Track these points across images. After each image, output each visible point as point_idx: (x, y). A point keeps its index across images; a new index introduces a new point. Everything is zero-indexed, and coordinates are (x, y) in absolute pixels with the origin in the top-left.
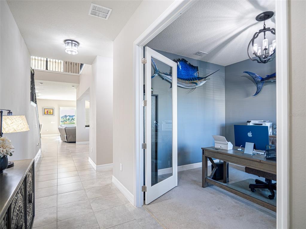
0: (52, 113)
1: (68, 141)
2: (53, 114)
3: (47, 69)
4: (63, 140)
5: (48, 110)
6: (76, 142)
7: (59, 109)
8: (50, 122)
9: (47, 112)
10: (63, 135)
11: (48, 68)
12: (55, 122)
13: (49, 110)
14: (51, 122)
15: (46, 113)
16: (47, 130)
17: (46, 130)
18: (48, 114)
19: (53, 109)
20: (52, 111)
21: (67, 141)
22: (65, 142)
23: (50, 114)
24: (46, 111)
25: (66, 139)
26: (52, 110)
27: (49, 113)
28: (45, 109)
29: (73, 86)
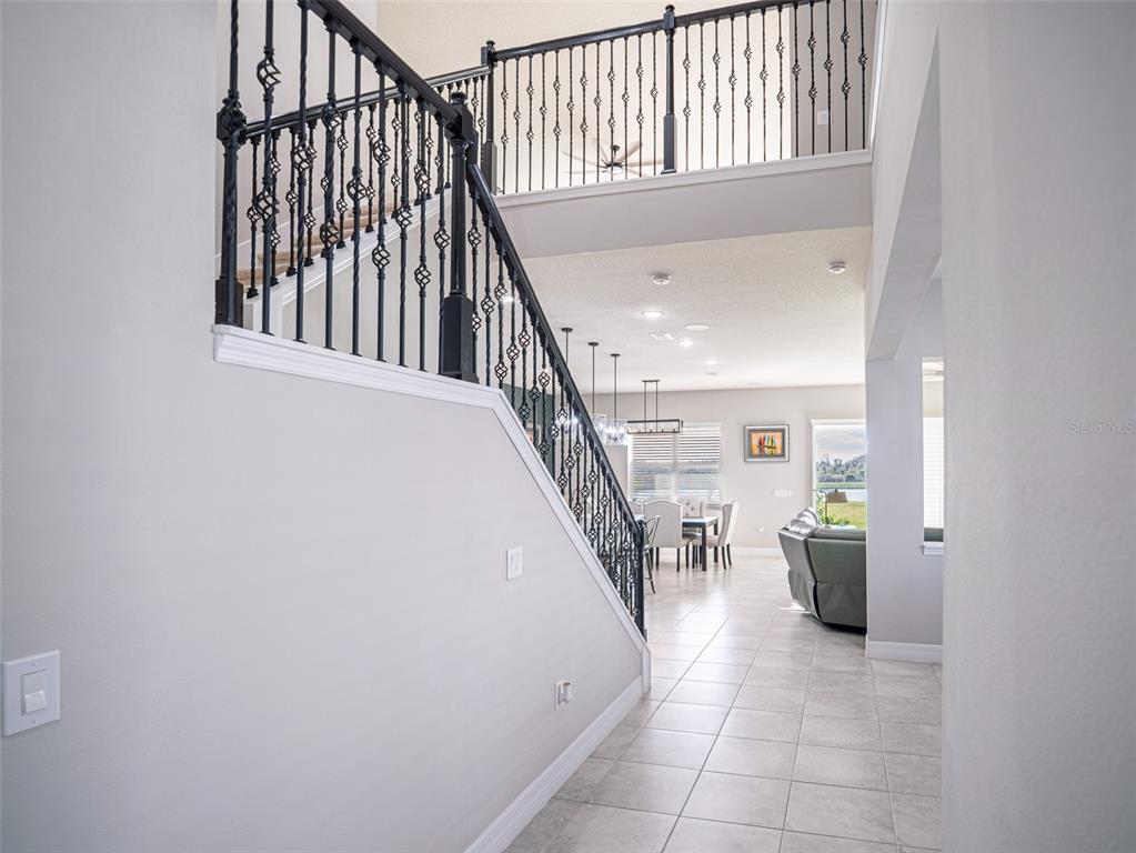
0: (779, 451)
1: (822, 619)
2: (783, 455)
5: (762, 435)
7: (810, 428)
8: (773, 493)
9: (761, 443)
10: (799, 575)
12: (789, 492)
13: (767, 434)
14: (777, 493)
15: (756, 451)
17: (757, 530)
18: (762, 455)
19: (783, 431)
20: (778, 443)
21: (816, 615)
23: (772, 455)
24: (755, 442)
25: (814, 604)
26: (780, 434)
27: (766, 450)
28: (751, 432)
29: (837, 264)
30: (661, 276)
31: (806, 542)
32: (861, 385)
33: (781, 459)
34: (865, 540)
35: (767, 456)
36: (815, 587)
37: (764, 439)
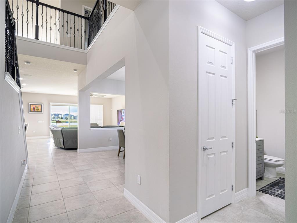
0: (40, 110)
1: (66, 148)
2: (41, 111)
3: (37, 38)
4: (59, 146)
5: (35, 106)
6: (78, 149)
7: (49, 105)
8: (38, 122)
9: (34, 108)
10: (58, 139)
11: (40, 38)
12: (43, 121)
13: (36, 106)
14: (39, 122)
15: (32, 110)
16: (34, 132)
18: (34, 111)
19: (41, 105)
20: (40, 108)
21: (63, 147)
22: (61, 148)
23: (38, 111)
24: (32, 107)
25: (63, 145)
26: (40, 106)
27: (36, 110)
28: (31, 105)
29: (76, 70)
30: (28, 62)
31: (61, 131)
32: (77, 96)
33: (41, 112)
34: (77, 129)
35: (36, 112)
36: (64, 141)
37: (35, 107)
